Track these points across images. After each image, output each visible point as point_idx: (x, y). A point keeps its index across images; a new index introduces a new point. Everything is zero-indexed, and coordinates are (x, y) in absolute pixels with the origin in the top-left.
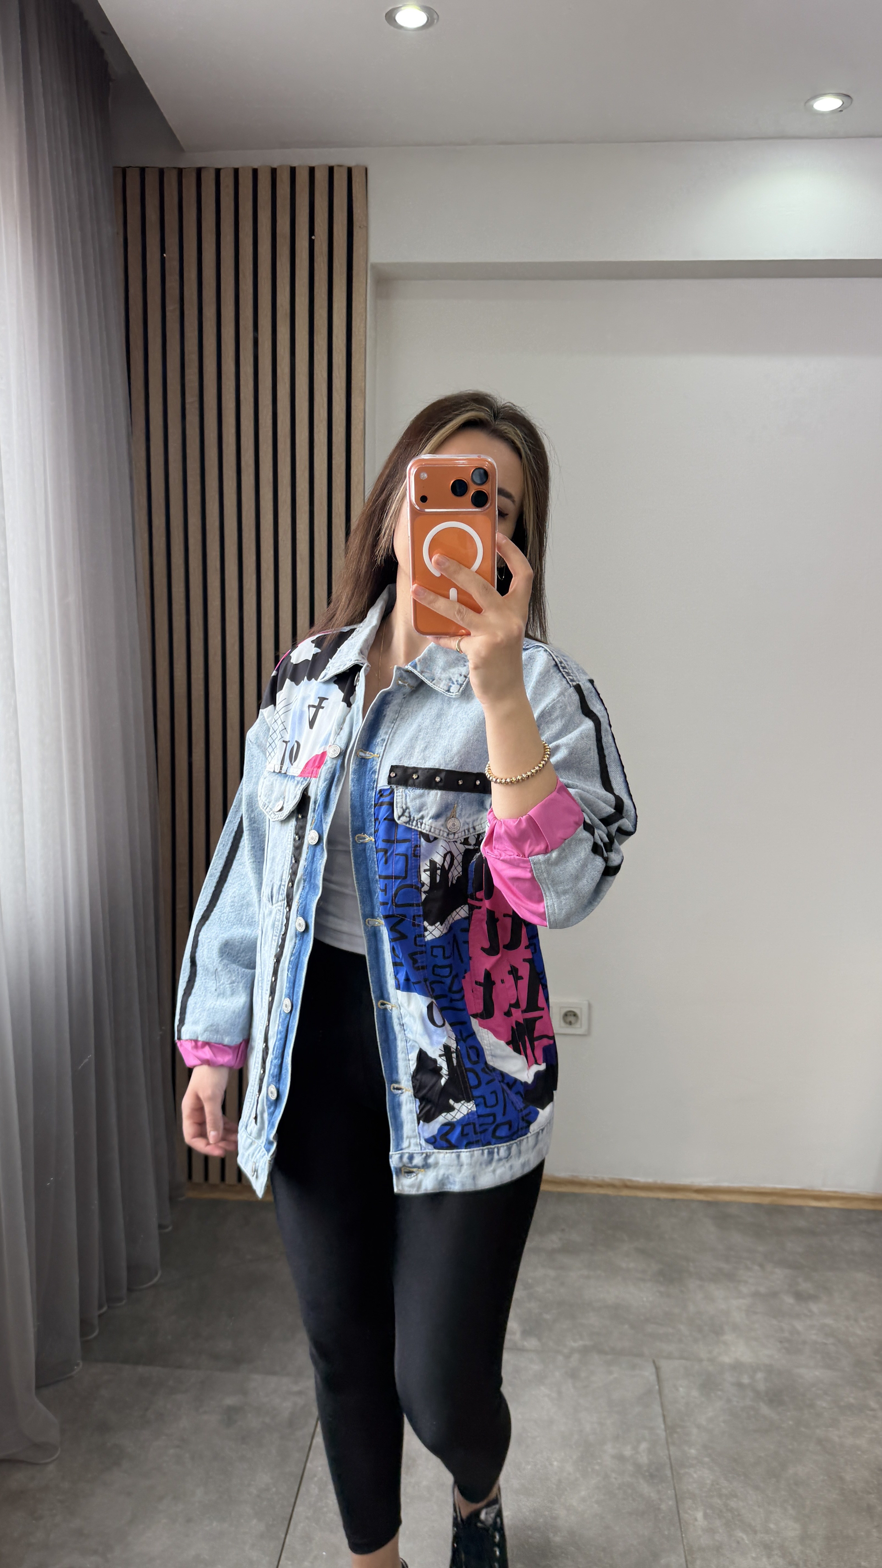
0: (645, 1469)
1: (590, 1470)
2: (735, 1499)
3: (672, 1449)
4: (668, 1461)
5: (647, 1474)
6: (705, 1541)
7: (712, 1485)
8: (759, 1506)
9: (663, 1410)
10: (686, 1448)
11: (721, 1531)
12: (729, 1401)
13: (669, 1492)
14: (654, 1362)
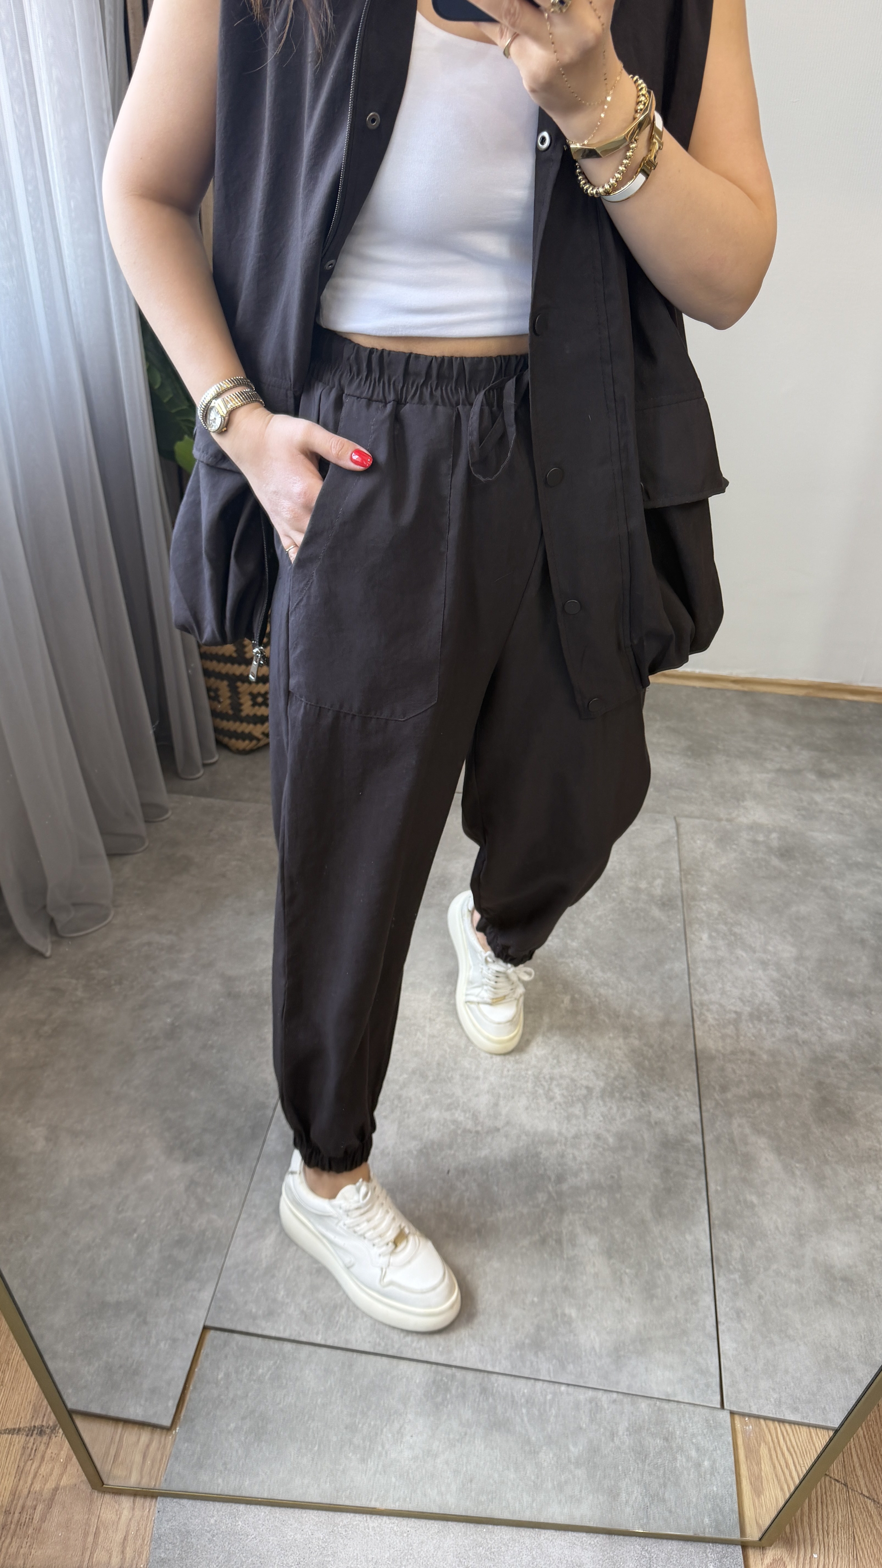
0: (658, 898)
1: (607, 896)
2: (739, 927)
3: (685, 886)
4: (680, 894)
5: (659, 902)
6: (708, 954)
7: (720, 914)
8: (760, 933)
9: (679, 857)
10: (699, 887)
11: (723, 949)
12: (743, 853)
13: (678, 917)
14: (675, 818)
